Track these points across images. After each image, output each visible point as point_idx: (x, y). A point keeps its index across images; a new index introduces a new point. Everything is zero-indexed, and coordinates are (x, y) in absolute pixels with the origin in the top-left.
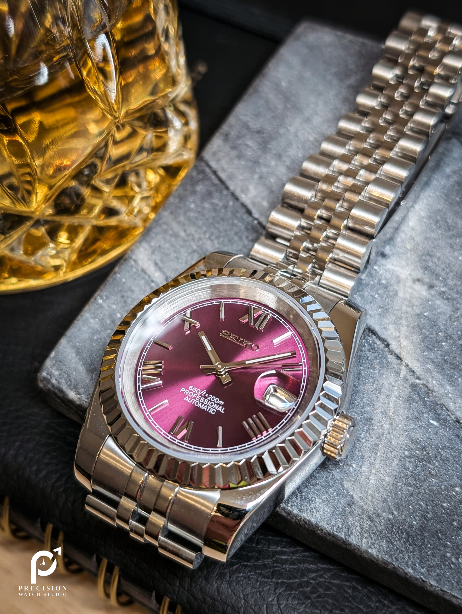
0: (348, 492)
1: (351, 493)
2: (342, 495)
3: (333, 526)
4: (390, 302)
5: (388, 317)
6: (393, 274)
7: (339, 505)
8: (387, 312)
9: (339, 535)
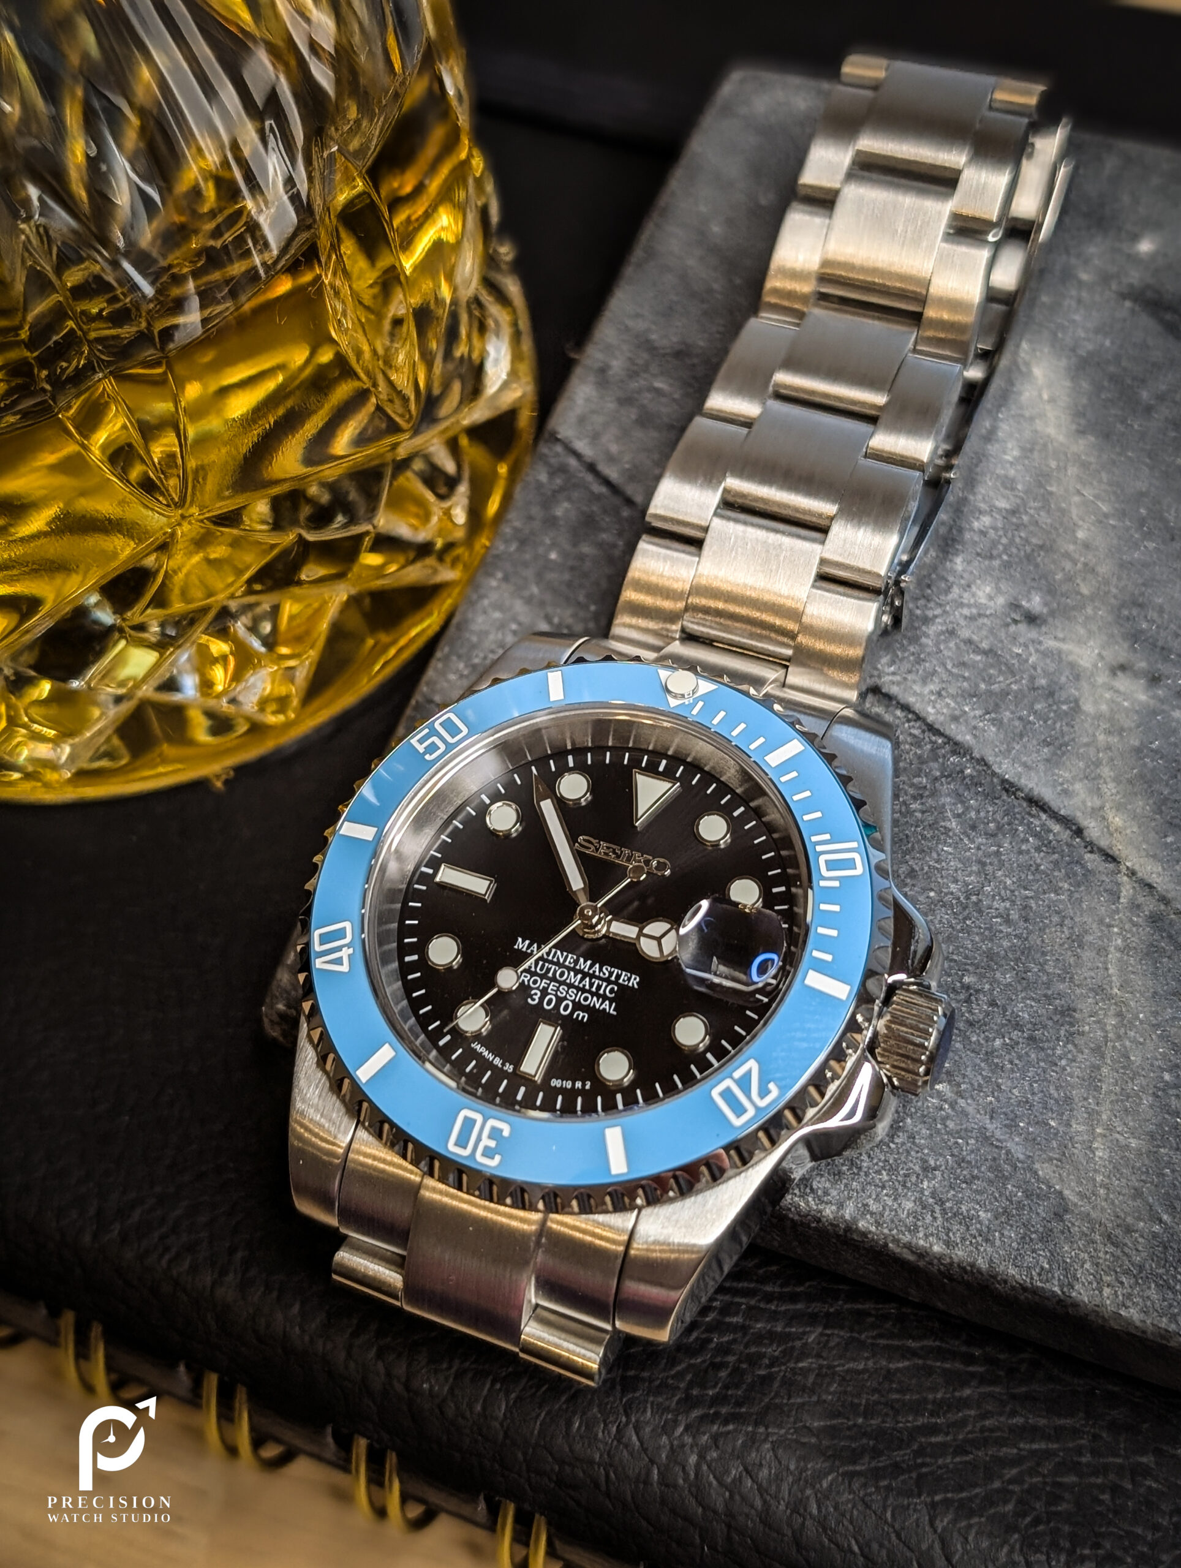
0: (1050, 1187)
1: (1057, 1187)
2: (1038, 1196)
3: (1029, 1268)
4: (1065, 729)
5: (1068, 763)
6: (1060, 660)
7: (1035, 1219)
8: (1064, 754)
9: (1048, 1286)
